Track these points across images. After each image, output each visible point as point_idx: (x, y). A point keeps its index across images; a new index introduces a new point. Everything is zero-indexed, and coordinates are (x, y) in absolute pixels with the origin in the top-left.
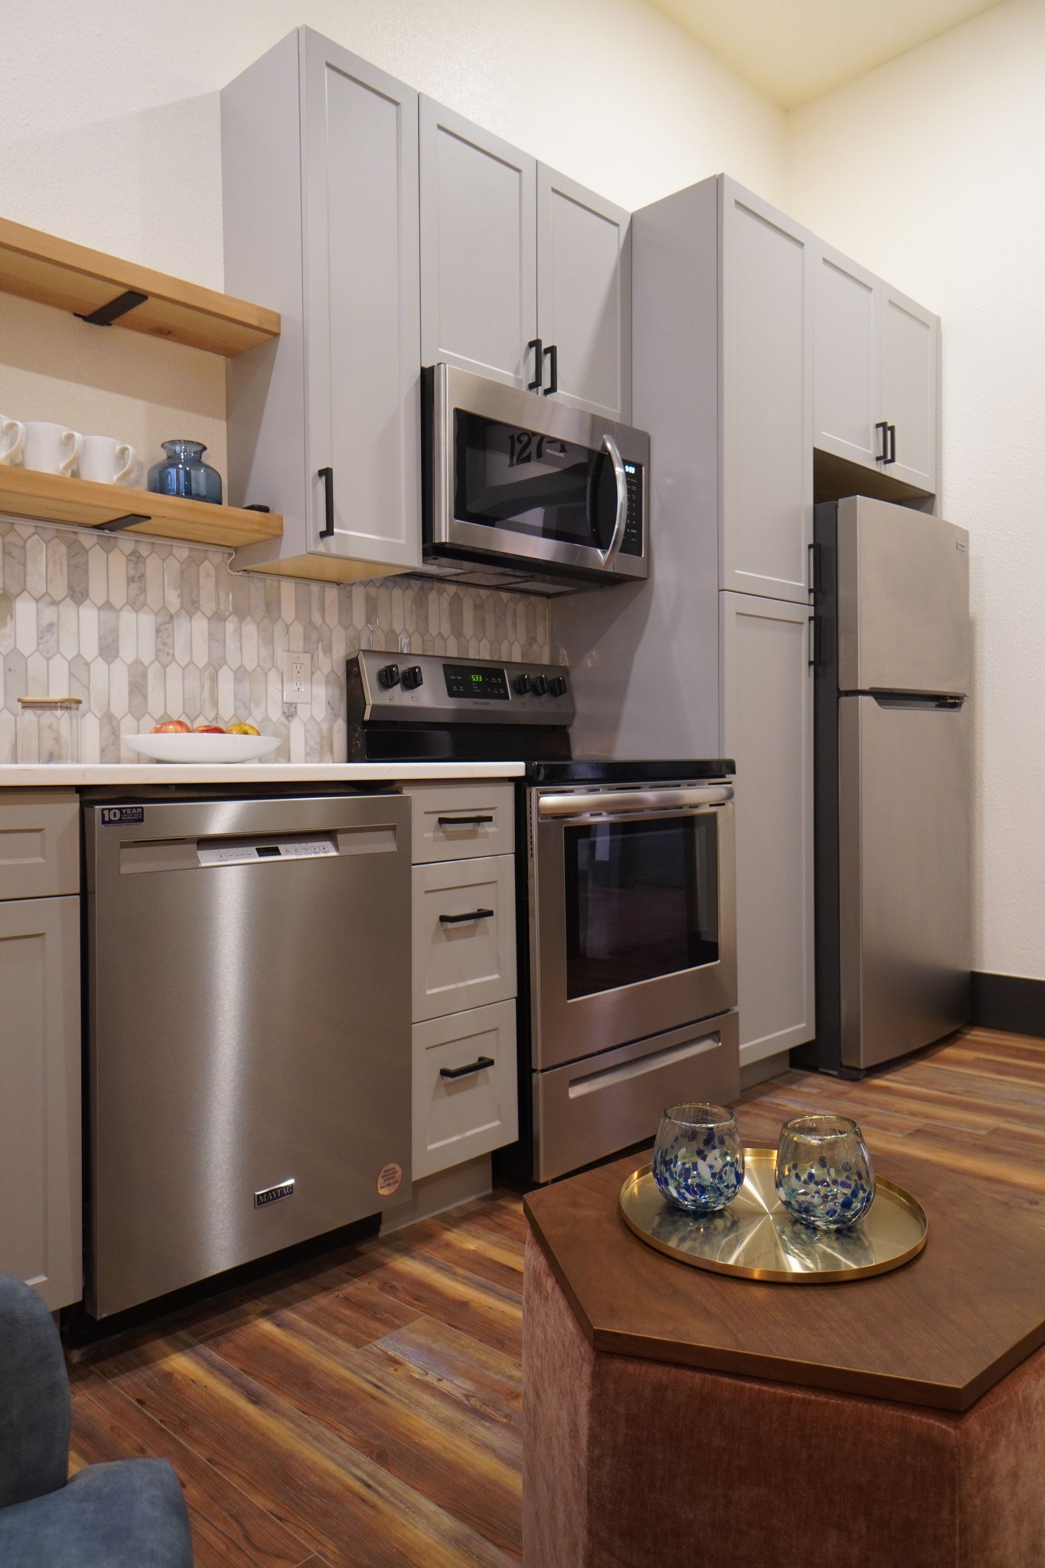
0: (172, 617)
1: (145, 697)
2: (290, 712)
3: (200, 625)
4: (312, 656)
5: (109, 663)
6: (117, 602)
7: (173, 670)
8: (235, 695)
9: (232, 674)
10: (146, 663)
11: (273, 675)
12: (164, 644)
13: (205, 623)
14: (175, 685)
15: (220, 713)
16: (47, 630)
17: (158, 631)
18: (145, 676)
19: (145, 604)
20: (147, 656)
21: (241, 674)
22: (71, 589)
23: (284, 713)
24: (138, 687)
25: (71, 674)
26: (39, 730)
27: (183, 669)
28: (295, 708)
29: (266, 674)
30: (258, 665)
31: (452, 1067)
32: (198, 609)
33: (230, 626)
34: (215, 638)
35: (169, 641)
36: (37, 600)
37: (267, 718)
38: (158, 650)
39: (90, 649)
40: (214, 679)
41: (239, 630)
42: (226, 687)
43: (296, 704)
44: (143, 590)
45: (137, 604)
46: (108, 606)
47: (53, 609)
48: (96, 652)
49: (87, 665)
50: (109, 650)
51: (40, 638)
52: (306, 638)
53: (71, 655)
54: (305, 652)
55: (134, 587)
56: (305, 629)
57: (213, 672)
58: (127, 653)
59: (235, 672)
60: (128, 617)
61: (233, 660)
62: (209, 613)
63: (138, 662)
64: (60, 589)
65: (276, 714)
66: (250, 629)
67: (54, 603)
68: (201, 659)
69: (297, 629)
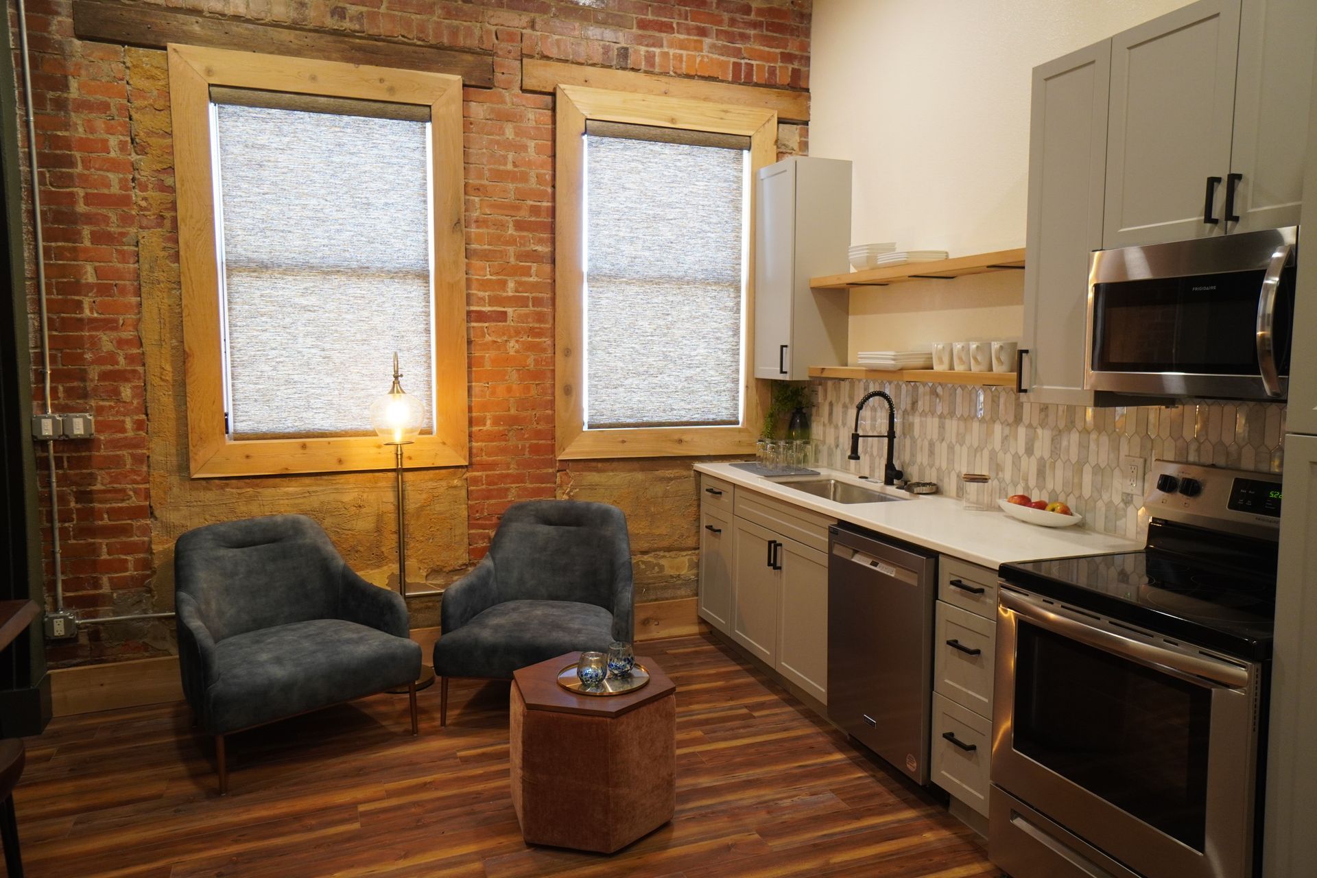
0: (1060, 431)
1: (1044, 479)
2: (1128, 500)
3: (1075, 437)
4: (1145, 461)
5: (1029, 457)
6: (1035, 424)
7: (1059, 464)
8: (1092, 484)
9: (1091, 469)
10: (1046, 459)
11: (1117, 472)
12: (1056, 448)
13: (1078, 434)
14: (1059, 473)
15: (1083, 493)
16: (1005, 439)
17: (1053, 440)
18: (1044, 466)
19: (1047, 424)
20: (1047, 455)
21: (1097, 470)
22: (1015, 417)
23: (1123, 500)
24: (1041, 473)
25: (1013, 463)
26: (1000, 490)
27: (1064, 463)
28: (1132, 497)
29: (1112, 471)
30: (1108, 464)
31: (958, 737)
32: (1074, 426)
33: (1094, 436)
34: (1085, 447)
35: (1058, 446)
36: (1002, 424)
37: (1111, 502)
38: (1052, 451)
39: (1021, 451)
40: (1080, 472)
41: (1097, 440)
42: (1087, 478)
43: (1132, 495)
44: (1047, 416)
45: (1043, 424)
46: (1030, 426)
47: (1008, 428)
48: (1023, 451)
49: (1020, 458)
50: (1029, 451)
51: (1002, 443)
52: (1142, 447)
53: (1013, 453)
54: (1141, 457)
55: (1043, 413)
56: (1142, 439)
57: (1079, 468)
58: (1038, 453)
59: (1093, 468)
60: (1039, 431)
61: (1093, 460)
62: (1080, 429)
63: (1042, 458)
64: (1011, 419)
65: (1117, 500)
66: (1104, 439)
67: (1008, 425)
68: (1074, 459)
69: (1137, 440)
